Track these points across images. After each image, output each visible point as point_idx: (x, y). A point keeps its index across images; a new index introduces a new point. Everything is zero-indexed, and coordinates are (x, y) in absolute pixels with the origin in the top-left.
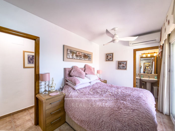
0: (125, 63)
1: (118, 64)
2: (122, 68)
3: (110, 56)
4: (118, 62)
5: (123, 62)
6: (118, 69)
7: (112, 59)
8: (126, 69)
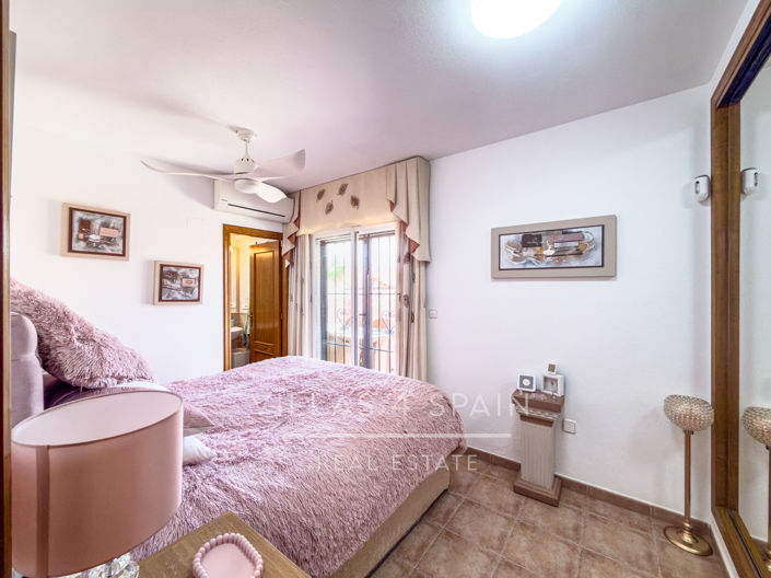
0: (195, 274)
1: (162, 276)
2: (180, 297)
3: (106, 225)
4: (162, 266)
5: (183, 270)
6: (160, 300)
7: (118, 249)
8: (198, 300)
